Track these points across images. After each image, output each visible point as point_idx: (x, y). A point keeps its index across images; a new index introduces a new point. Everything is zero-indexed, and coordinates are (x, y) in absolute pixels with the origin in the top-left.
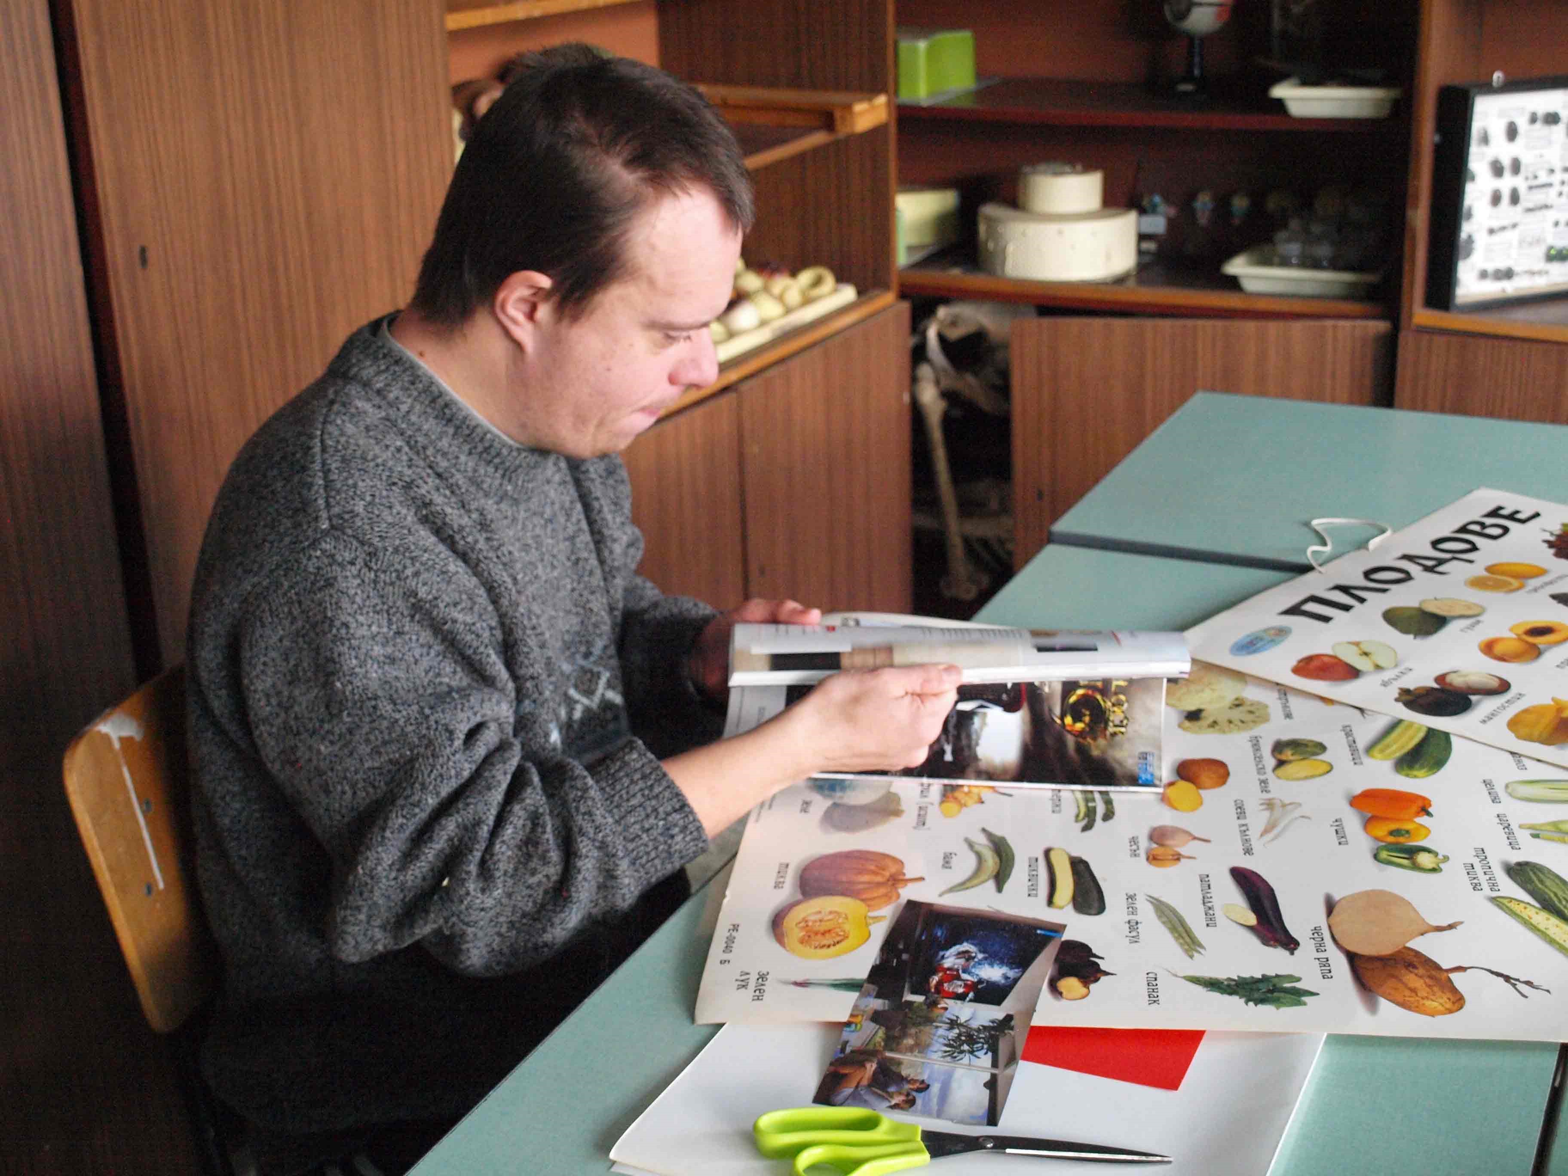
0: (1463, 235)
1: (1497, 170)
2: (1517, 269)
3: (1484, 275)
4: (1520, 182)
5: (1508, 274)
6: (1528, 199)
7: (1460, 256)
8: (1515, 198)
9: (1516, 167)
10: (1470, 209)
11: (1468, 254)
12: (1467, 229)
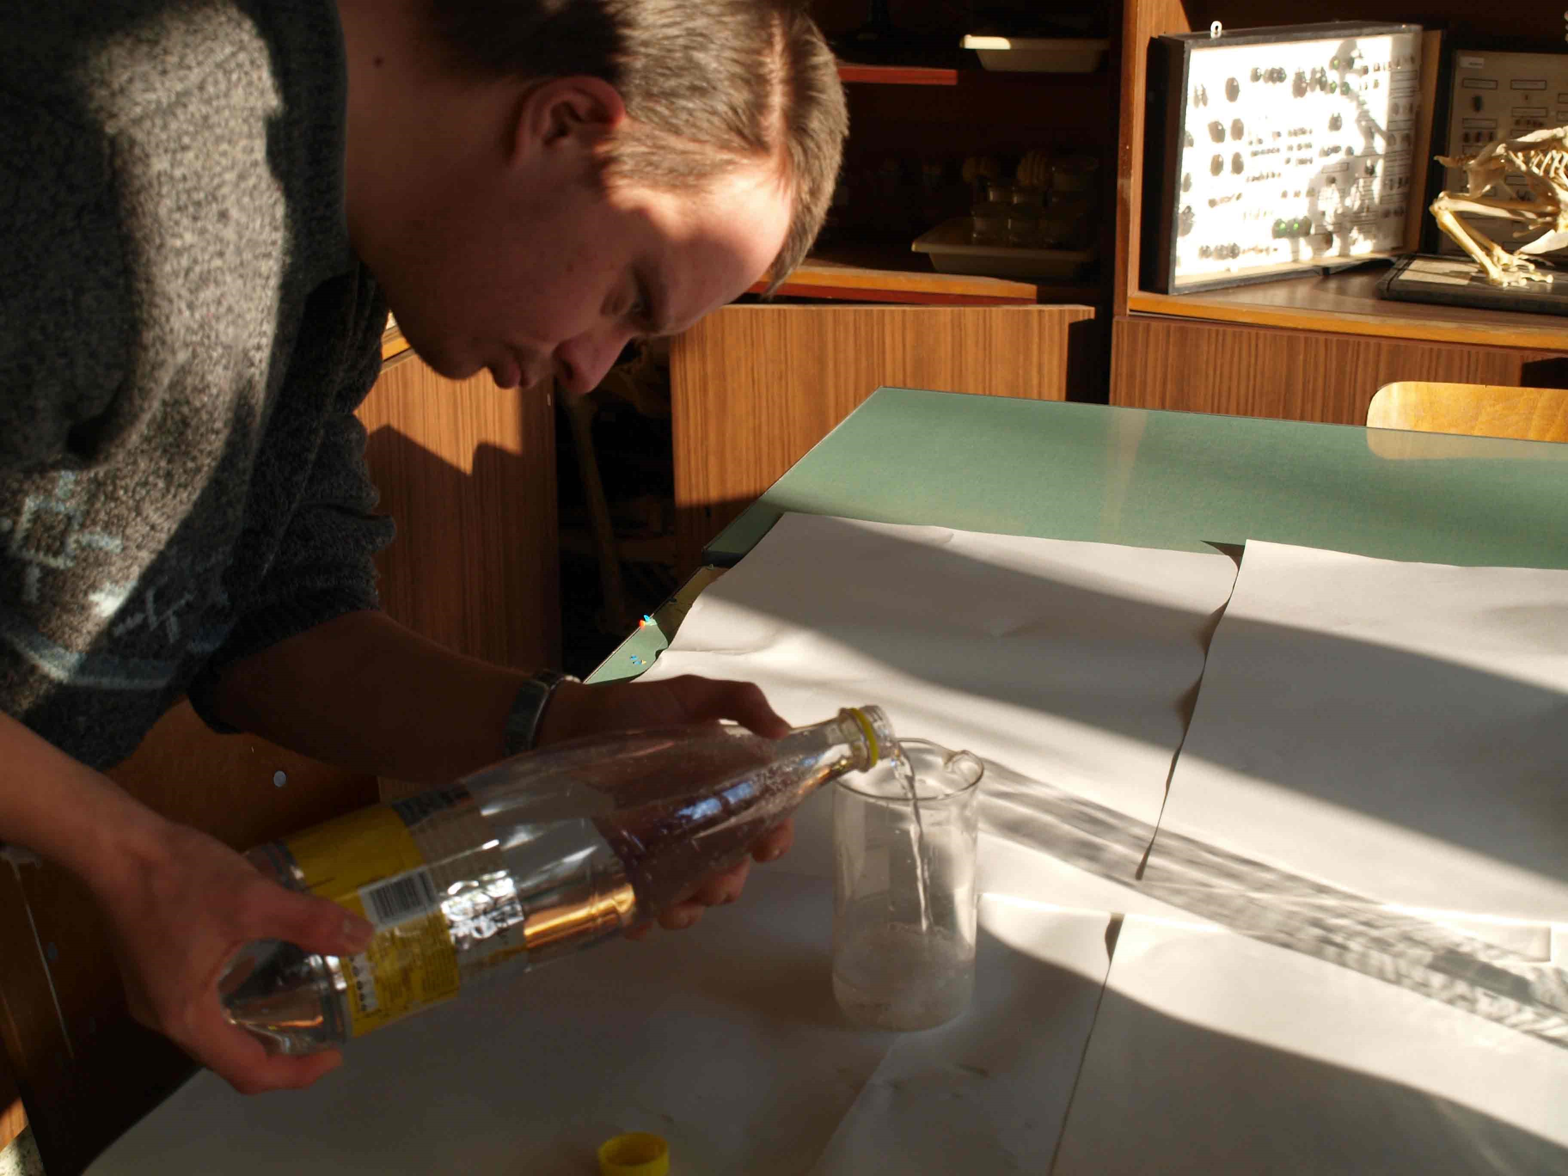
0: (1182, 207)
1: (1217, 133)
2: (1242, 246)
3: (1205, 252)
4: (1242, 147)
5: (1233, 252)
6: (1251, 166)
7: (1180, 230)
8: (1238, 167)
9: (1238, 131)
10: (1188, 177)
11: (1187, 231)
12: (1185, 200)
